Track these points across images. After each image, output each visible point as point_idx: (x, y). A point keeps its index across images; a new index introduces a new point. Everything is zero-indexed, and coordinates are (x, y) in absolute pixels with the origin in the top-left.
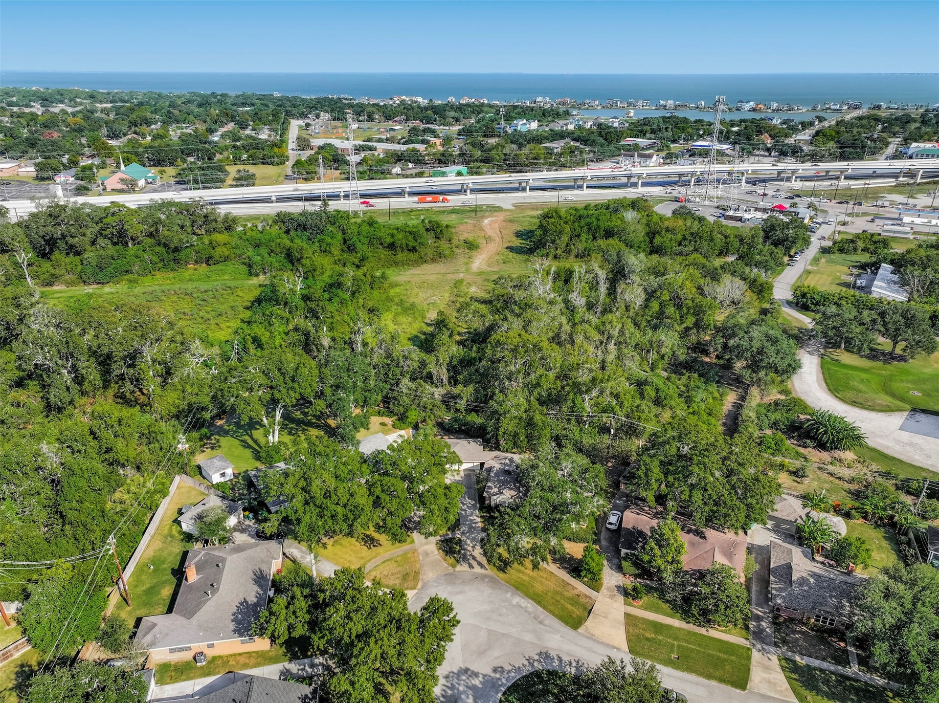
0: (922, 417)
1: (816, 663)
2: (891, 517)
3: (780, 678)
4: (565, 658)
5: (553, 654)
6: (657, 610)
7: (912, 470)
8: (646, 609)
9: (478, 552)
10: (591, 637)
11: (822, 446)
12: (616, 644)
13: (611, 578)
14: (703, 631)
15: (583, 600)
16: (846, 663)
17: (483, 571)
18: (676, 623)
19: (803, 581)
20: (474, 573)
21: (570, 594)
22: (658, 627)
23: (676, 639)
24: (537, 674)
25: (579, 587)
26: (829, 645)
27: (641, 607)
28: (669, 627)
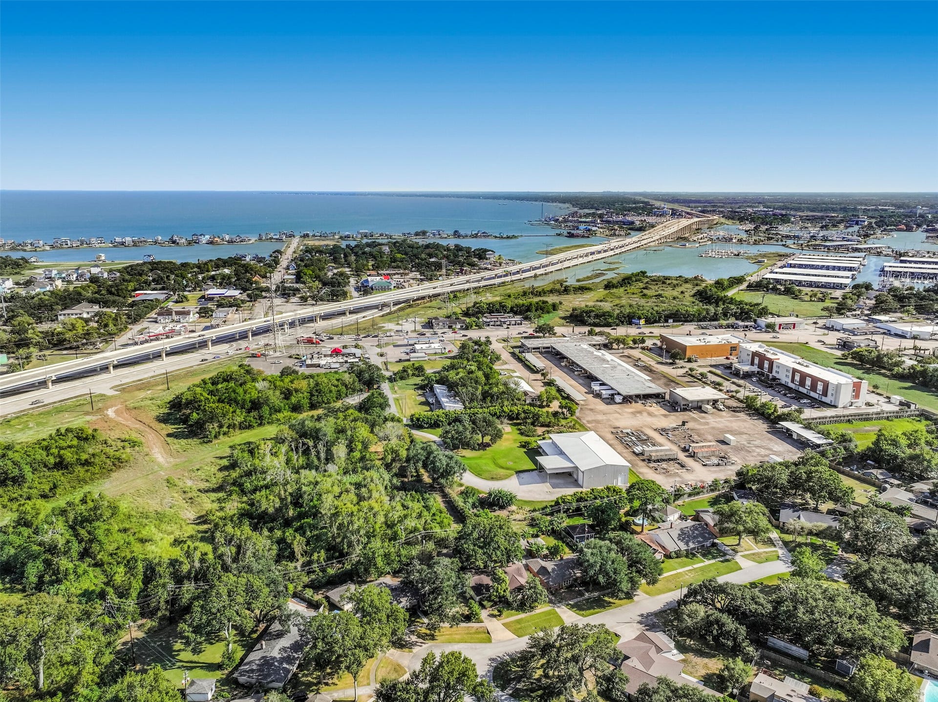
0: (522, 475)
1: (576, 600)
2: (553, 529)
3: (570, 613)
4: (501, 655)
5: (494, 657)
6: (512, 615)
7: (539, 504)
8: (508, 617)
9: (414, 638)
10: (500, 641)
11: (502, 507)
12: (511, 638)
13: (484, 614)
14: (533, 613)
15: (481, 630)
16: (582, 595)
17: (427, 645)
18: (522, 616)
19: (553, 570)
20: (424, 649)
21: (473, 631)
22: (519, 622)
23: (528, 622)
24: (496, 668)
25: (473, 625)
26: (574, 591)
27: (505, 618)
28: (521, 619)
